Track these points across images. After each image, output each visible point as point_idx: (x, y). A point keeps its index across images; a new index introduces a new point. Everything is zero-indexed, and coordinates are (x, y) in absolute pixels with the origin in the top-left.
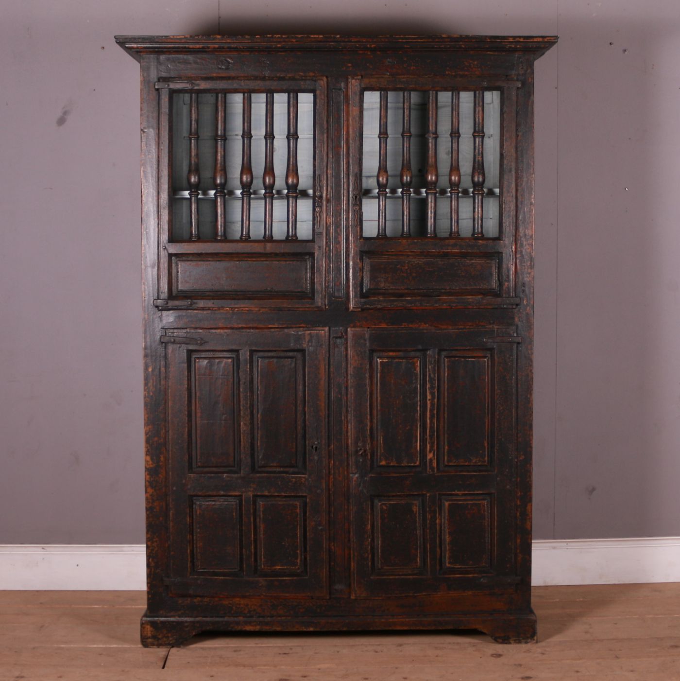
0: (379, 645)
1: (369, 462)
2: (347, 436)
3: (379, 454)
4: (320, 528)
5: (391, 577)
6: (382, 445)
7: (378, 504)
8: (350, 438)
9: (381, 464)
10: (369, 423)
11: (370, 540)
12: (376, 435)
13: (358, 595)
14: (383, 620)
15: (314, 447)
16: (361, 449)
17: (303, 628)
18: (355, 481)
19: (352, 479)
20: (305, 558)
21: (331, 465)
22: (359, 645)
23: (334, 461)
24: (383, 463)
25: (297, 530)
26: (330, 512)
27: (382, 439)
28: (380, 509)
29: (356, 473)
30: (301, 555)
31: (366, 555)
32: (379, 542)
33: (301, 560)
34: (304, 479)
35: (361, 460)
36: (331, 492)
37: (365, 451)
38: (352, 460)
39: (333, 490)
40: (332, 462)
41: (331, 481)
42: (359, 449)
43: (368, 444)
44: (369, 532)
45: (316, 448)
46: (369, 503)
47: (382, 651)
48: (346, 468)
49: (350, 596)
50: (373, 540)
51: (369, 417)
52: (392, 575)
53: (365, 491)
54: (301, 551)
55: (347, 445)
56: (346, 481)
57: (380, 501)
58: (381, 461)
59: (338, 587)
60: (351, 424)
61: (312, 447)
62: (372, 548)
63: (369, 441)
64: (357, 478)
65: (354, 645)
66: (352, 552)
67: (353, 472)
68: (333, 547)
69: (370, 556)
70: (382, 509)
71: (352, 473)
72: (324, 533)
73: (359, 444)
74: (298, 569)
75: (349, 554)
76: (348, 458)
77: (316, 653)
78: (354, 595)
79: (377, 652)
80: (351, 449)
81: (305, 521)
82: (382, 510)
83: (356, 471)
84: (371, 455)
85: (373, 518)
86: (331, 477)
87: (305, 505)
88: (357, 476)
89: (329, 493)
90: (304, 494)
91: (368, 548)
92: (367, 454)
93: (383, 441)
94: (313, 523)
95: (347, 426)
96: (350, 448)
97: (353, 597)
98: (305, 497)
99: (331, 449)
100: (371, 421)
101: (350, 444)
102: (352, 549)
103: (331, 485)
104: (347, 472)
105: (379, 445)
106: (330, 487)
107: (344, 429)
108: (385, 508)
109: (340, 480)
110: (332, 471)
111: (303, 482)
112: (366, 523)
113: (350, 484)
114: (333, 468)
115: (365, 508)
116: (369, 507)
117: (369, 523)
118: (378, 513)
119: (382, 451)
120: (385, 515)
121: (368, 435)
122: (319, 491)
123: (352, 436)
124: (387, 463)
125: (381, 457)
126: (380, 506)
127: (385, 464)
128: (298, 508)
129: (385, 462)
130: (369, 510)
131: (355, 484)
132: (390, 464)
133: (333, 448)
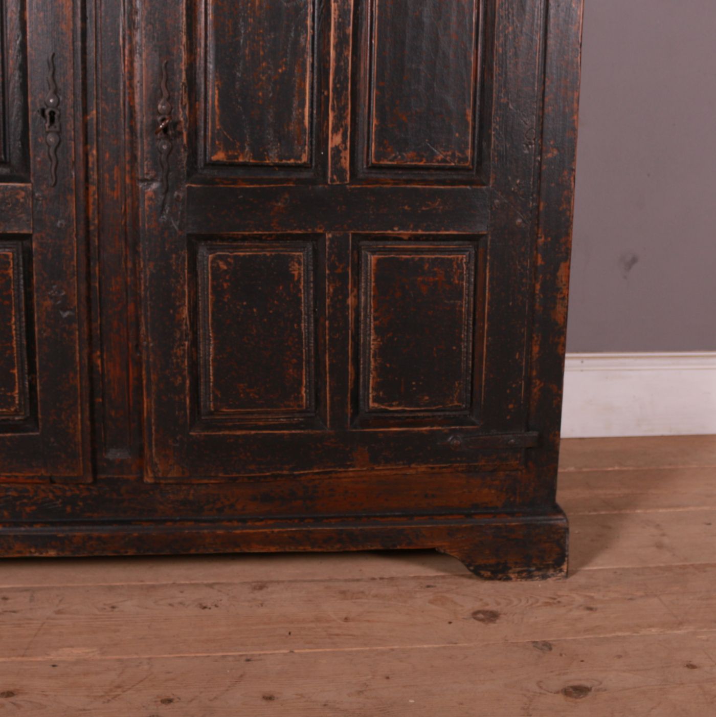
0: (211, 586)
1: (184, 156)
2: (131, 86)
3: (209, 134)
4: (66, 314)
5: (239, 433)
6: (217, 111)
7: (207, 257)
8: (137, 90)
9: (214, 158)
10: (184, 56)
11: (186, 343)
12: (203, 86)
13: (160, 475)
14: (219, 532)
15: (47, 112)
16: (163, 120)
17: (33, 550)
18: (150, 199)
19: (144, 194)
20: (32, 387)
21: (91, 159)
22: (165, 586)
23: (98, 151)
24: (220, 156)
25: (11, 319)
26: (89, 276)
27: (217, 97)
28: (212, 267)
29: (153, 180)
30: (22, 378)
31: (179, 380)
32: (209, 350)
33: (21, 393)
34: (23, 194)
35: (165, 147)
36: (92, 228)
37: (176, 124)
38: (143, 147)
39: (96, 222)
40: (95, 152)
41: (91, 200)
42: (159, 119)
43: (184, 108)
44: (186, 326)
45: (52, 114)
46: (185, 254)
47: (216, 606)
48: (128, 168)
49: (142, 478)
50: (195, 343)
51: (184, 39)
52: (241, 428)
53: (175, 225)
54: (21, 370)
55: (132, 108)
56: (129, 201)
57: (211, 250)
58: (214, 152)
59: (114, 455)
60: (141, 55)
61: (43, 111)
62: (194, 365)
63: (185, 100)
64: (155, 192)
65: (153, 587)
66: (144, 372)
67: (148, 177)
68: (99, 362)
69: (188, 382)
70: (216, 270)
71: (144, 180)
72: (76, 326)
73: (159, 107)
74: (16, 413)
75: (139, 379)
76: (133, 143)
77: (59, 612)
78: (151, 475)
79: (205, 608)
80: (142, 119)
81: (29, 296)
82: (217, 274)
83: (152, 174)
84: (189, 135)
85: (196, 292)
86: (93, 189)
87: (28, 255)
88: (155, 186)
89: (88, 232)
90: (25, 231)
91: (183, 362)
92: (181, 133)
93: (219, 101)
94: (48, 303)
95: (132, 63)
96: (138, 117)
97: (149, 479)
98: (28, 237)
99: (92, 119)
100: (191, 48)
101: (137, 108)
102: (144, 366)
103: (91, 208)
104: (132, 178)
105: (210, 112)
106: (91, 215)
107: (124, 69)
108: (225, 268)
109: (115, 198)
110: (93, 175)
111: (22, 200)
112: (178, 304)
113: (138, 208)
114: (96, 168)
115: (174, 268)
116: (185, 265)
117: (185, 303)
118: (208, 278)
119: (218, 127)
120: (225, 285)
121: (181, 84)
122: (61, 224)
123: (142, 85)
124: (229, 157)
125: (215, 142)
126: (212, 262)
127: (225, 160)
128: (12, 266)
129: (225, 155)
130: (184, 272)
131: (150, 206)
132: (238, 159)
133: (97, 118)
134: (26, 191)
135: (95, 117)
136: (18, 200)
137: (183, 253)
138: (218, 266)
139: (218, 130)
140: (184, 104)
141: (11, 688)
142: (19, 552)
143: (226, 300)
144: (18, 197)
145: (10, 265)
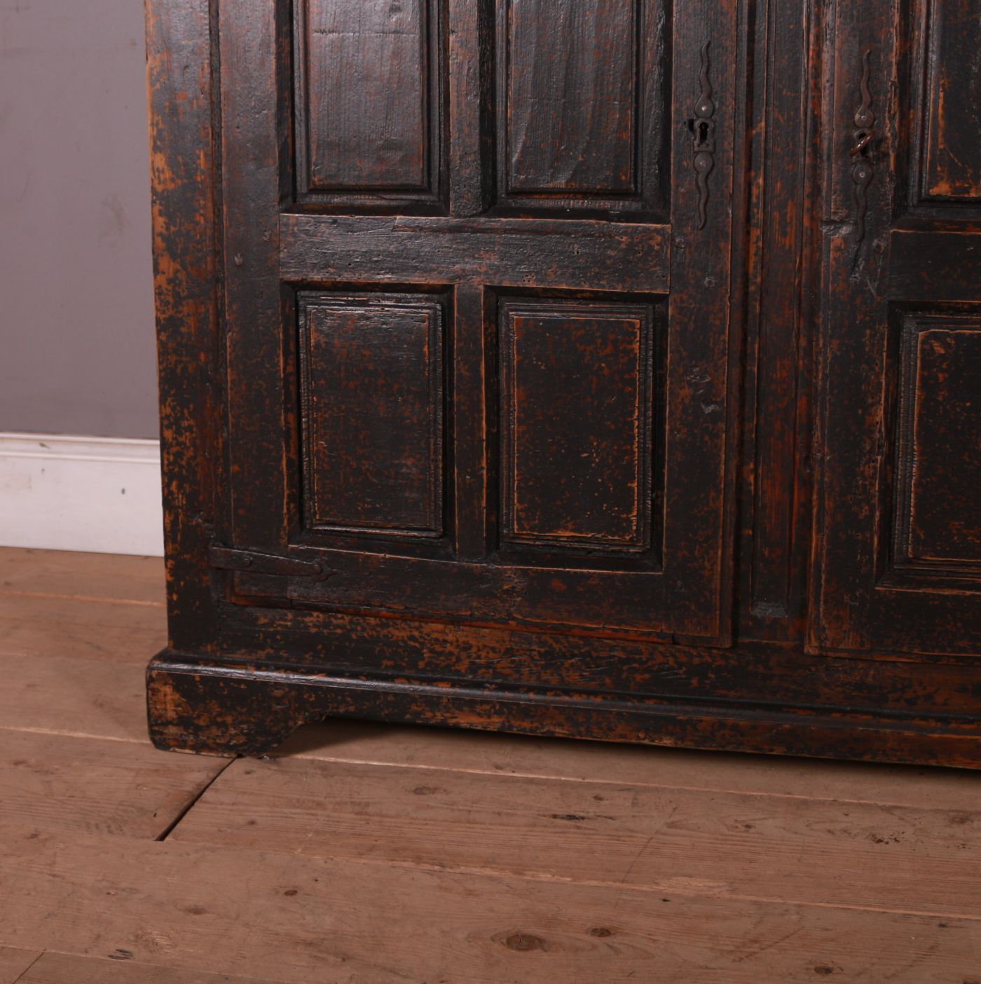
0: (888, 810)
1: (889, 187)
2: (817, 88)
3: (928, 156)
4: (709, 409)
5: (947, 592)
6: (941, 122)
7: (915, 335)
8: (825, 94)
9: (934, 191)
10: (895, 42)
11: (879, 458)
12: (921, 87)
13: (828, 644)
14: (907, 733)
15: (697, 124)
16: (862, 136)
17: (641, 735)
18: (838, 249)
19: (829, 241)
20: (657, 508)
21: (755, 191)
22: (822, 803)
23: (765, 179)
24: (943, 189)
25: (633, 412)
26: (744, 357)
27: (941, 102)
28: (923, 350)
29: (842, 222)
30: (643, 495)
31: (865, 510)
32: (911, 470)
33: (641, 515)
34: (659, 238)
35: (862, 175)
36: (752, 288)
37: (879, 142)
38: (831, 175)
39: (759, 280)
40: (761, 181)
41: (753, 250)
42: (856, 134)
43: (892, 118)
44: (879, 433)
45: (704, 127)
46: (884, 329)
47: (896, 840)
48: (807, 204)
49: (802, 646)
50: (890, 459)
51: (896, 19)
52: (951, 585)
53: (872, 287)
54: (642, 485)
55: (816, 120)
56: (806, 251)
57: (923, 324)
58: (933, 183)
59: (764, 610)
60: (832, 42)
61: (691, 123)
62: (888, 491)
63: (895, 107)
64: (845, 239)
65: (805, 802)
66: (815, 497)
67: (836, 218)
68: (752, 478)
69: (878, 513)
70: (927, 354)
71: (829, 222)
72: (722, 426)
73: (857, 116)
74: (632, 543)
75: (807, 505)
76: (815, 168)
77: (672, 825)
78: (815, 644)
79: (880, 841)
80: (830, 133)
81: (659, 381)
82: (929, 361)
83: (842, 213)
84: (897, 158)
85: (897, 385)
86: (756, 233)
87: (661, 324)
88: (845, 230)
89: (746, 294)
90: (659, 291)
91: (873, 485)
92: (887, 155)
93: (944, 108)
94: (687, 392)
95: (818, 54)
96: (826, 132)
97: (811, 649)
98: (662, 299)
99: (759, 134)
100: (906, 33)
101: (825, 118)
102: (816, 487)
103: (753, 260)
104: (812, 218)
105: (929, 124)
106: (751, 270)
107: (806, 62)
108: (943, 352)
109: (787, 247)
110: (758, 213)
111: (656, 248)
112: (870, 401)
113: (819, 262)
114: (761, 204)
115: (867, 349)
116: (883, 345)
117: (880, 400)
118: (916, 364)
119: (941, 147)
120: (941, 376)
121: (890, 83)
122: (710, 283)
123: (832, 85)
124: (955, 190)
125: (936, 168)
126: (923, 342)
127: (949, 194)
128: (638, 339)
129: (951, 187)
130: (882, 355)
131: (835, 259)
132: (968, 193)
133: (766, 132)
134: (663, 235)
135: (763, 130)
136: (651, 247)
137: (881, 328)
138: (932, 349)
139: (941, 150)
140: (892, 112)
141: (607, 925)
142: (621, 736)
143: (940, 398)
144: (652, 243)
145: (636, 337)
